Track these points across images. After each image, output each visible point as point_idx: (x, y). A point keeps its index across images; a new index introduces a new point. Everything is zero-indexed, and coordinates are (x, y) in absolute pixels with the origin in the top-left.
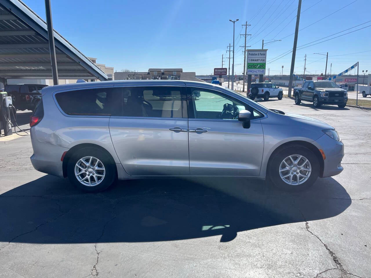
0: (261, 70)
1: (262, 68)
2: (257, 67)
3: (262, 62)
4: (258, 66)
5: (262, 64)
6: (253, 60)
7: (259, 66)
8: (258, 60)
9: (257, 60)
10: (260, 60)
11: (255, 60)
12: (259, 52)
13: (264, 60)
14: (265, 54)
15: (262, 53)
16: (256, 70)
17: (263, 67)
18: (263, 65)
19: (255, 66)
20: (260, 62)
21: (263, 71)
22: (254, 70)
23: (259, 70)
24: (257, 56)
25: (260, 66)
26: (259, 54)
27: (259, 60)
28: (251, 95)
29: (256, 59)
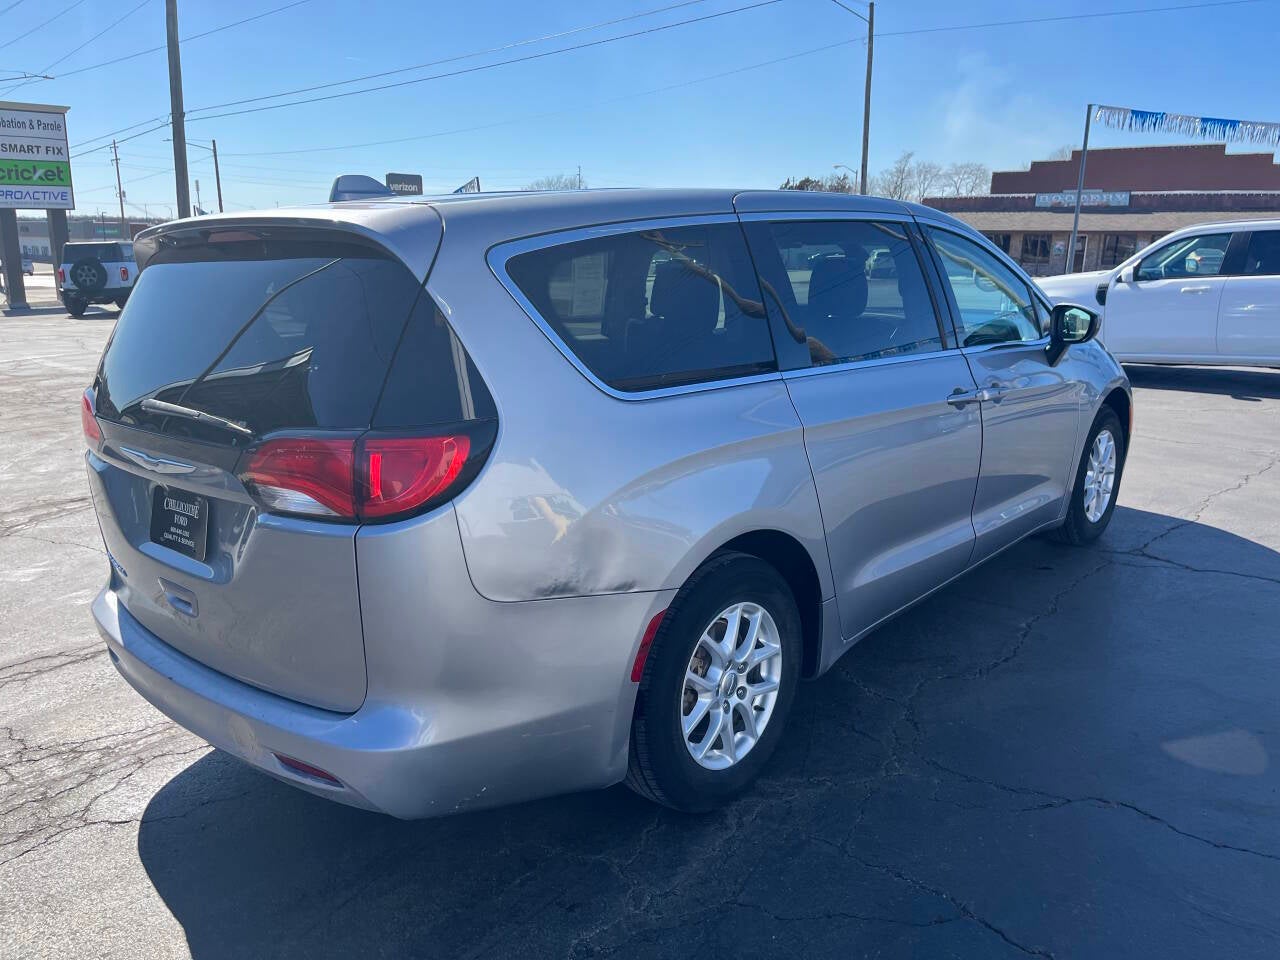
0: (56, 190)
1: (57, 181)
2: (35, 177)
3: (51, 157)
4: (37, 175)
5: (56, 165)
6: (13, 148)
7: (40, 172)
8: (35, 150)
9: (30, 149)
10: (43, 150)
11: (22, 148)
12: (35, 117)
13: (59, 151)
14: (59, 126)
15: (46, 119)
16: (31, 189)
17: (61, 179)
18: (58, 168)
19: (26, 175)
20: (42, 156)
21: (63, 195)
22: (24, 189)
23: (45, 189)
24: (28, 131)
25: (46, 174)
26: (35, 124)
27: (38, 147)
28: (72, 294)
29: (26, 143)
